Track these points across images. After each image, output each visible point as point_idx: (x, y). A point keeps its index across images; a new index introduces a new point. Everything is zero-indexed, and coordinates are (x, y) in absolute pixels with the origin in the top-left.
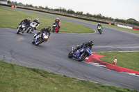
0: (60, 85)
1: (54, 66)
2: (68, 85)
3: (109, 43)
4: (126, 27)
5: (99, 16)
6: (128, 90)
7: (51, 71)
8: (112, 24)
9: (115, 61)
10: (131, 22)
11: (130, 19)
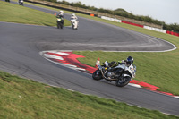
0: (26, 92)
1: (19, 68)
2: (36, 93)
3: (90, 40)
4: (113, 20)
5: (78, 5)
6: (114, 102)
7: (15, 74)
8: (95, 16)
9: (98, 63)
10: (120, 13)
11: (119, 10)
